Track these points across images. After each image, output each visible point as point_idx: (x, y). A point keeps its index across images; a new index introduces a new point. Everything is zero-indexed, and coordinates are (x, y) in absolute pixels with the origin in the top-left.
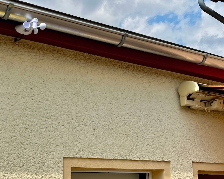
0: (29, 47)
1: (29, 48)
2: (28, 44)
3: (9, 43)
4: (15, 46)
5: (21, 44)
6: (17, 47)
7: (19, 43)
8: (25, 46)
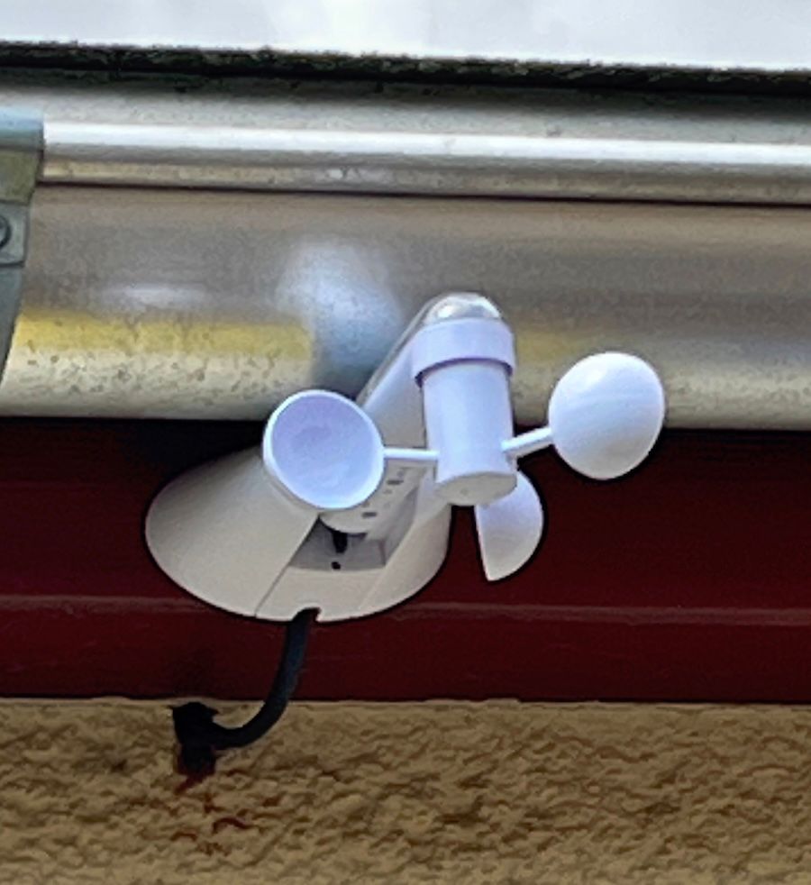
0: (449, 819)
1: (456, 833)
2: (424, 766)
3: (88, 820)
4: (209, 849)
5: (308, 799)
6: (239, 857)
7: (268, 788)
8: (384, 822)
